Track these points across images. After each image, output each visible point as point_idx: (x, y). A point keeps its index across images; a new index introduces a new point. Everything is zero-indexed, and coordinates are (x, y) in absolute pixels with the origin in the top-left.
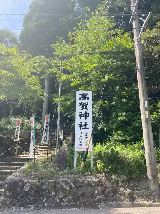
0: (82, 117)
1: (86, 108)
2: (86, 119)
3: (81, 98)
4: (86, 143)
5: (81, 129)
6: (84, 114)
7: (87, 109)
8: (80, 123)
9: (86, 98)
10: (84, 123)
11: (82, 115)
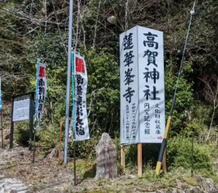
0: (148, 78)
1: (154, 63)
2: (155, 82)
3: (147, 42)
4: (157, 127)
5: (147, 99)
6: (153, 72)
7: (156, 66)
8: (147, 89)
9: (155, 44)
10: (151, 90)
11: (149, 75)
